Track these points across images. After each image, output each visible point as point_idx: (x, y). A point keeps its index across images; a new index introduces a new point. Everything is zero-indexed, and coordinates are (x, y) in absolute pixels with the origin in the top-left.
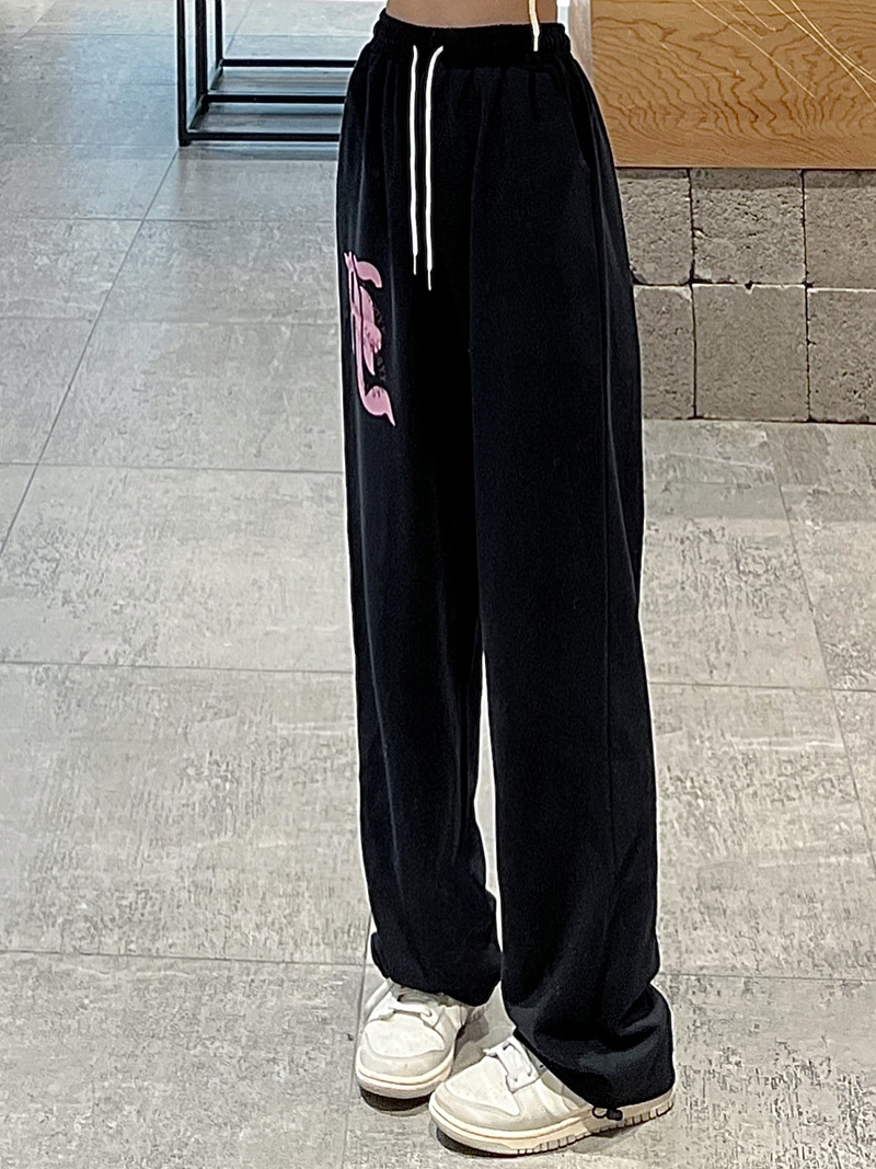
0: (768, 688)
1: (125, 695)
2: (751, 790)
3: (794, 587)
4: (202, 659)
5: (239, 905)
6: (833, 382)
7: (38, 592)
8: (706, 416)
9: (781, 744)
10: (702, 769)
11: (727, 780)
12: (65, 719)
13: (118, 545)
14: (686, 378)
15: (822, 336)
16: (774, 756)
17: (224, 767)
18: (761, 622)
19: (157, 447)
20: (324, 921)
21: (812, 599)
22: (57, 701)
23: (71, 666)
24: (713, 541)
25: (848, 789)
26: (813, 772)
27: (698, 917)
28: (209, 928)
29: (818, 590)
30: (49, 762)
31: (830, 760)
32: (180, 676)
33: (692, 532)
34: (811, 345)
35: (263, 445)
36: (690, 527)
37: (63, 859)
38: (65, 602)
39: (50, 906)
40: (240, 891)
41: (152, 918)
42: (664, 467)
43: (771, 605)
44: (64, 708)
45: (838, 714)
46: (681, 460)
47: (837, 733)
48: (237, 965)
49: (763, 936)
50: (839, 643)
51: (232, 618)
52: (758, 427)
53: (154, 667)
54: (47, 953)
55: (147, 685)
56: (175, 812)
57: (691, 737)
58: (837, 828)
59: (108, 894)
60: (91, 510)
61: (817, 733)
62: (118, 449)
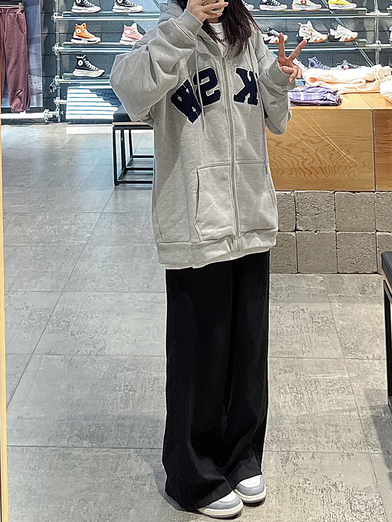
0: (323, 358)
1: (93, 364)
2: (316, 391)
3: (331, 326)
5: (134, 431)
6: (345, 261)
7: (62, 332)
8: (301, 272)
9: (327, 376)
10: (300, 385)
11: (308, 388)
12: (71, 372)
13: (92, 317)
14: (294, 260)
15: (342, 246)
16: (325, 380)
17: (130, 387)
18: (320, 337)
19: (108, 285)
21: (338, 330)
22: (68, 367)
23: (73, 355)
24: (304, 312)
25: (350, 391)
26: (338, 385)
27: (296, 432)
28: (122, 438)
29: (340, 327)
30: (64, 386)
31: (344, 381)
32: (114, 358)
33: (296, 310)
34: (337, 249)
36: (296, 308)
38: (72, 335)
39: (64, 432)
40: (134, 426)
41: (101, 435)
42: (287, 289)
43: (323, 332)
44: (70, 368)
45: (346, 366)
46: (293, 286)
47: (346, 372)
48: (132, 449)
49: (319, 438)
50: (347, 344)
52: (320, 275)
53: (104, 355)
54: (63, 447)
55: (101, 361)
56: (111, 401)
57: (296, 374)
58: (346, 403)
59: (85, 428)
60: (82, 306)
61: (339, 373)
62: (92, 286)
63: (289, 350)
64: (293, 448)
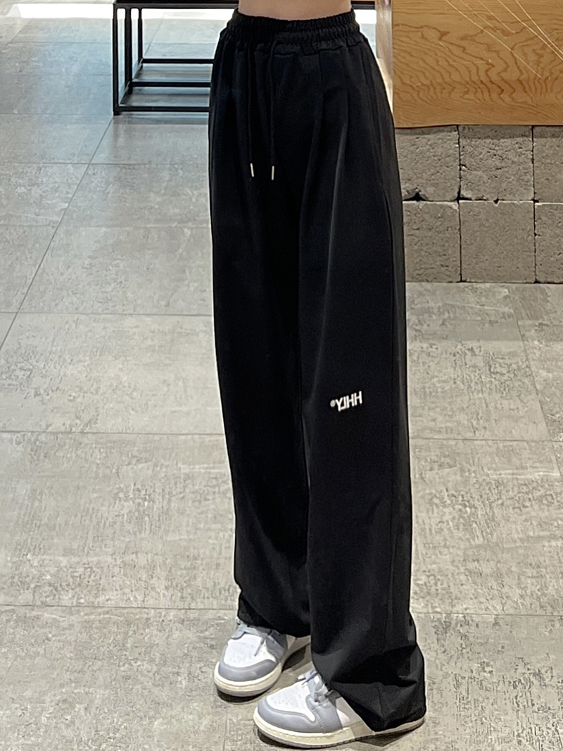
0: (511, 441)
1: (77, 450)
2: (500, 502)
3: (526, 381)
4: (129, 428)
5: (154, 575)
6: (552, 259)
7: (17, 389)
8: (468, 280)
9: (520, 475)
10: (469, 490)
11: (485, 496)
12: (36, 465)
13: (72, 360)
14: (455, 257)
15: (544, 230)
16: (515, 482)
17: (143, 492)
18: (505, 402)
19: (99, 302)
20: (212, 584)
21: (538, 388)
22: (31, 454)
23: (40, 433)
24: (474, 354)
26: (539, 491)
27: (463, 577)
28: (134, 589)
29: (542, 382)
30: (25, 491)
31: (551, 484)
32: (115, 437)
33: (461, 349)
34: (536, 237)
35: (171, 300)
36: (459, 347)
37: (34, 549)
38: (36, 394)
39: (25, 578)
40: (154, 566)
41: (94, 584)
42: (441, 310)
43: (511, 392)
44: (35, 457)
45: (556, 456)
46: (453, 306)
47: (555, 466)
48: (153, 610)
49: (506, 589)
50: (557, 413)
51: (149, 403)
52: (503, 286)
53: (96, 433)
54: (23, 606)
55: (92, 444)
56: (110, 520)
57: (462, 470)
58: (556, 524)
59: (65, 569)
60: (54, 339)
61: (541, 467)
62: (72, 303)
63: (449, 424)
64: (459, 608)
